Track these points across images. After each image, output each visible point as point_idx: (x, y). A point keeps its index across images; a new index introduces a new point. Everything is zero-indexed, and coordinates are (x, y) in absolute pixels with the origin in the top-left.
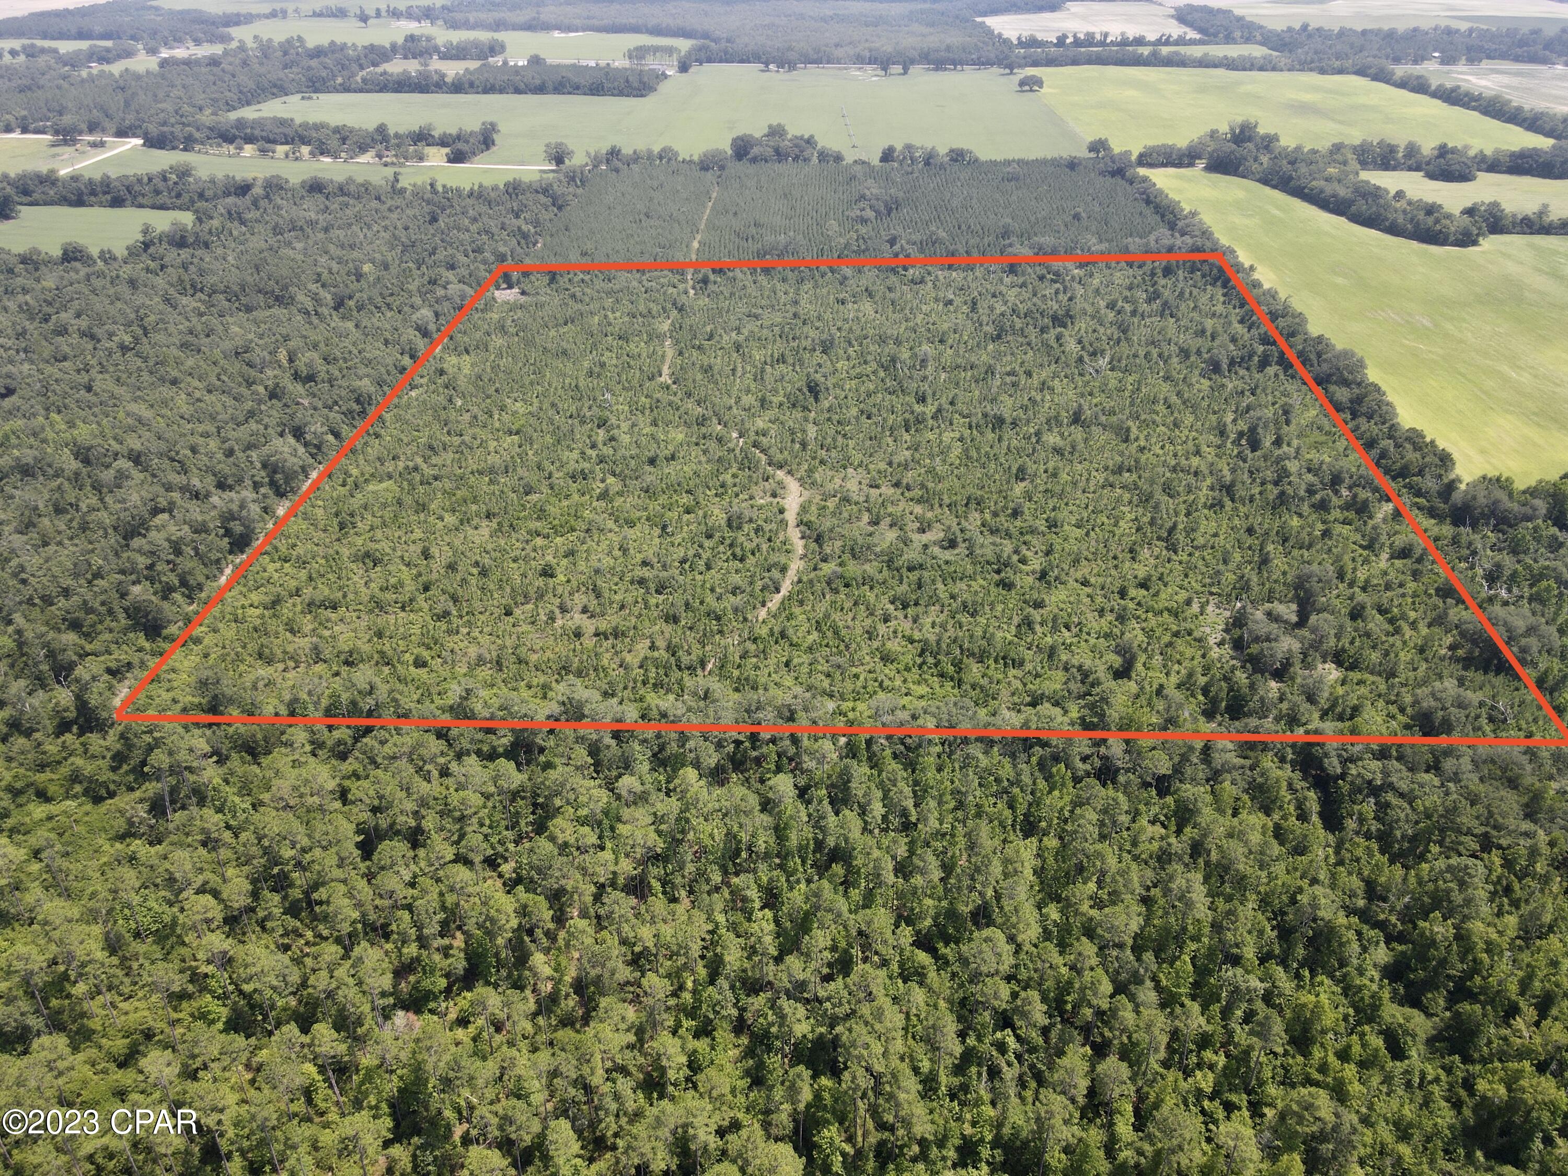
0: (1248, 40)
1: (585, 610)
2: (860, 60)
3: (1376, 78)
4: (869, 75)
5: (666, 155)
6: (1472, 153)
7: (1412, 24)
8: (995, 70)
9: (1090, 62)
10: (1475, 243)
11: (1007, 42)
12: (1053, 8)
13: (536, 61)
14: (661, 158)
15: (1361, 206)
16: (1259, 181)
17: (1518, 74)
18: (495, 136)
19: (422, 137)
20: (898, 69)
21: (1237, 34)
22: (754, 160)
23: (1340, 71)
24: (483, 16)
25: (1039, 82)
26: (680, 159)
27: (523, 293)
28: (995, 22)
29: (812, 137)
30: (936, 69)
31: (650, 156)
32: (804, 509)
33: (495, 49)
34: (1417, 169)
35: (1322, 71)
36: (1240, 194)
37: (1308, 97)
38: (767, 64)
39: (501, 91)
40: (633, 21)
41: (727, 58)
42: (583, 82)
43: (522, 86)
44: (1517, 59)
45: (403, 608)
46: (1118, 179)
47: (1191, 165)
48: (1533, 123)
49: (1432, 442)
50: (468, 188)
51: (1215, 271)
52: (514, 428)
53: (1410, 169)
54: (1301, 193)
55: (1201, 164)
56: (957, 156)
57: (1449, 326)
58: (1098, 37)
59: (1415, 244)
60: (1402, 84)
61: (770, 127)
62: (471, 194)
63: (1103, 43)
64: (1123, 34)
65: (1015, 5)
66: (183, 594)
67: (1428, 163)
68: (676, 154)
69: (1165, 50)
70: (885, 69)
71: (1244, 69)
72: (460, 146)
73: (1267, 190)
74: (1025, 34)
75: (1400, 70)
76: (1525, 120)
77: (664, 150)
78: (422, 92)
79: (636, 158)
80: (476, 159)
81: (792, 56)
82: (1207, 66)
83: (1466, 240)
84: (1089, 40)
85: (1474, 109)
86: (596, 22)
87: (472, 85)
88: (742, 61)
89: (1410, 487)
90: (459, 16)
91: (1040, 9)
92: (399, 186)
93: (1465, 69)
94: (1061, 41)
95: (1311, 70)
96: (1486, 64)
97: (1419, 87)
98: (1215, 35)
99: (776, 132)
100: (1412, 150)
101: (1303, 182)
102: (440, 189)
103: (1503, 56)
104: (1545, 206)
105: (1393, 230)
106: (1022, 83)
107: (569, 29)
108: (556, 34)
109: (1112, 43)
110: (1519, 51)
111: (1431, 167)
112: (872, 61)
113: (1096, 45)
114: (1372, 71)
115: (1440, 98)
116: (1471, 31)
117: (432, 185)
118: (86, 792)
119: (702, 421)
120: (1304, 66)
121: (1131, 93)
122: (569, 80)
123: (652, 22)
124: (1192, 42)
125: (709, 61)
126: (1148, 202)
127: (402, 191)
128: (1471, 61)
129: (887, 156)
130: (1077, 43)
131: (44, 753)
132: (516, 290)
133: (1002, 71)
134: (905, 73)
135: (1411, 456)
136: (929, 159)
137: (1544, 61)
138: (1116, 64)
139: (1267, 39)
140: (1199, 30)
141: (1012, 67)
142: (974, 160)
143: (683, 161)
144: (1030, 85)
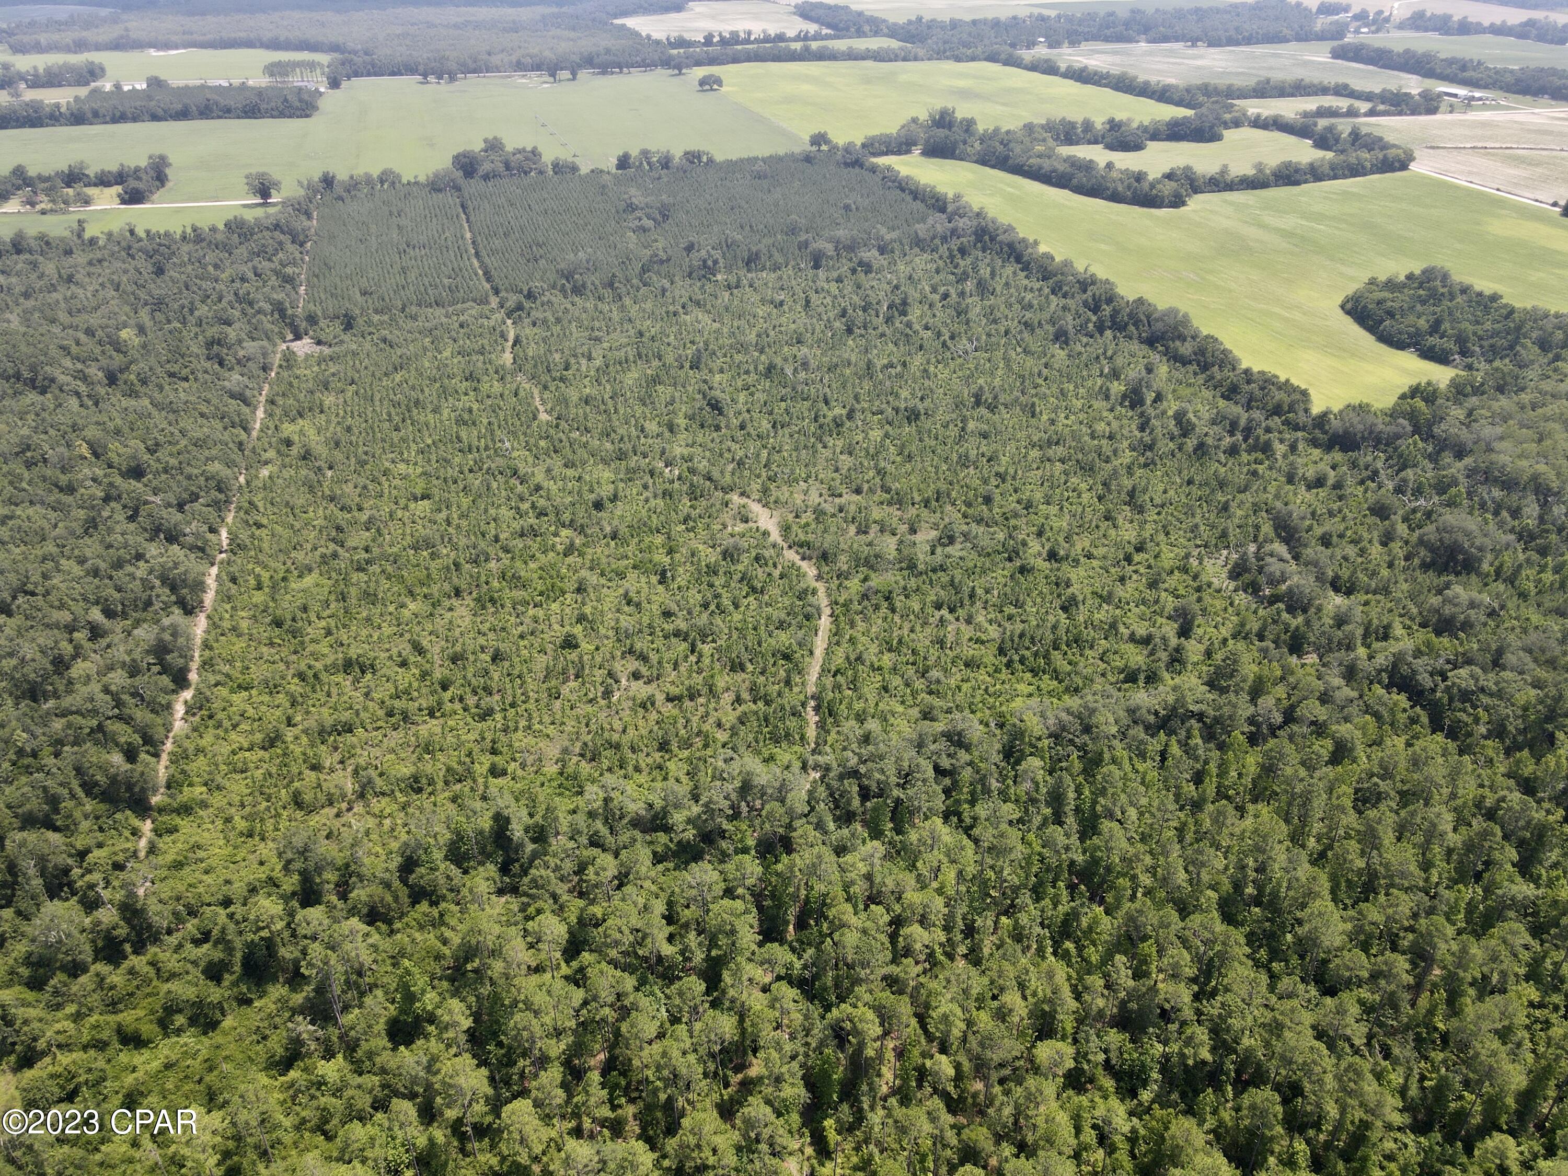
0: (876, 33)
1: (636, 676)
2: (520, 66)
3: (1006, 63)
4: (535, 83)
5: (388, 178)
6: (1135, 125)
7: (1011, 14)
8: (659, 70)
9: (749, 60)
10: (1184, 204)
11: (658, 42)
12: (679, 8)
13: (156, 83)
14: (382, 182)
15: (1080, 178)
16: (976, 162)
17: (1115, 53)
18: (168, 171)
19: (72, 177)
20: (565, 74)
21: (866, 28)
22: (486, 177)
23: (973, 59)
24: (56, 37)
25: (719, 82)
26: (405, 181)
27: (319, 343)
28: (636, 23)
29: (535, 148)
30: (604, 73)
31: (369, 180)
32: (786, 529)
33: (94, 73)
34: (1096, 142)
35: (958, 59)
36: (970, 176)
37: (962, 83)
38: (425, 76)
39: (135, 119)
40: (243, 35)
41: (375, 70)
42: (232, 103)
43: (160, 112)
44: (1107, 39)
45: (432, 715)
46: (857, 170)
47: (908, 152)
48: (1162, 95)
49: (1287, 381)
50: (179, 232)
51: (1006, 249)
52: (418, 491)
53: (1090, 142)
54: (1019, 170)
55: (917, 151)
56: (693, 157)
57: (1211, 278)
58: (742, 35)
59: (1136, 208)
60: (1033, 67)
61: (486, 141)
62: (184, 238)
63: (747, 41)
64: (764, 31)
65: (641, 7)
66: (148, 752)
67: (1103, 137)
68: (399, 176)
69: (814, 45)
70: (553, 75)
71: (890, 60)
72: (132, 184)
73: (988, 170)
74: (674, 35)
75: (1027, 55)
76: (1154, 92)
77: (384, 173)
78: (33, 125)
79: (353, 186)
80: (155, 197)
81: (453, 66)
82: (856, 59)
83: (1177, 202)
84: (734, 39)
85: (1105, 86)
86: (196, 37)
87: (96, 114)
88: (393, 74)
89: (1287, 423)
90: (26, 39)
91: (666, 9)
92: (87, 235)
93: (1070, 51)
94: (708, 41)
95: (948, 58)
96: (1085, 46)
97: (1049, 69)
98: (847, 29)
99: (493, 146)
100: (1088, 126)
101: (1020, 161)
102: (143, 235)
103: (1095, 38)
104: (1225, 166)
105: (1115, 198)
106: (702, 83)
107: (167, 46)
108: (153, 52)
109: (757, 41)
110: (1108, 32)
111: (1108, 140)
112: (537, 67)
113: (742, 43)
114: (1003, 56)
116: (1059, 17)
117: (132, 232)
118: (193, 1021)
119: (621, 456)
120: (940, 55)
121: (805, 87)
122: (217, 104)
123: (267, 36)
124: (827, 37)
125: (357, 74)
126: (903, 190)
127: (93, 241)
128: (1073, 43)
129: (623, 162)
130: (723, 42)
131: (112, 988)
132: (307, 340)
133: (670, 71)
134: (574, 79)
135: (1279, 396)
136: (666, 163)
137: (1129, 40)
138: (773, 60)
139: (894, 32)
140: (829, 26)
141: (679, 67)
142: (711, 161)
143: (409, 183)
144: (709, 84)
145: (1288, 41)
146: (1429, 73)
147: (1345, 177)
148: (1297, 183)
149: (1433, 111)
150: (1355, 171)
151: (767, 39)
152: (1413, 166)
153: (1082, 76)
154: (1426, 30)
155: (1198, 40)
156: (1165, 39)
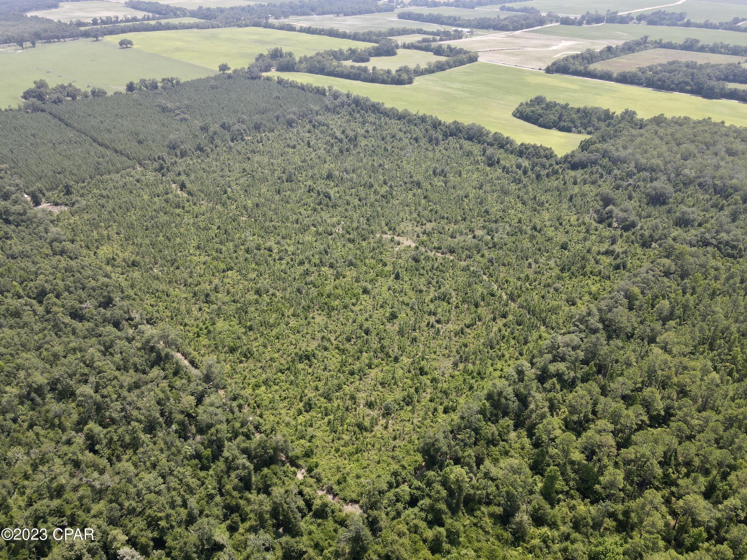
0: (185, 15)
3: (265, 27)
4: (14, 50)
8: (81, 39)
10: (413, 82)
11: (65, 24)
12: (56, 6)
20: (29, 44)
21: (179, 13)
23: (247, 26)
25: (130, 43)
27: (56, 205)
29: (69, 84)
30: (50, 42)
47: (270, 70)
53: (346, 59)
55: (274, 70)
56: (168, 82)
59: (396, 86)
61: (35, 82)
64: (125, 16)
67: (350, 57)
70: (21, 45)
71: (206, 28)
74: (74, 20)
83: (410, 81)
84: (108, 21)
85: (324, 35)
93: (286, 20)
94: (96, 22)
95: (234, 26)
96: (291, 18)
97: (290, 29)
98: (168, 14)
100: (341, 52)
104: (418, 65)
106: (121, 44)
109: (122, 21)
110: (298, 11)
111: (353, 58)
115: (304, 32)
124: (157, 18)
128: (285, 17)
129: (130, 87)
130: (103, 22)
133: (90, 39)
134: (34, 46)
135: (543, 152)
136: (154, 86)
137: (309, 14)
138: (144, 31)
139: (193, 14)
140: (153, 12)
141: (96, 36)
142: (178, 83)
143: (6, 110)
144: (125, 44)
145: (374, 12)
146: (442, 23)
147: (459, 66)
148: (444, 70)
149: (460, 38)
150: (462, 63)
151: (127, 20)
152: (479, 59)
153: (309, 31)
154: (421, 6)
155: (340, 13)
156: (324, 13)
